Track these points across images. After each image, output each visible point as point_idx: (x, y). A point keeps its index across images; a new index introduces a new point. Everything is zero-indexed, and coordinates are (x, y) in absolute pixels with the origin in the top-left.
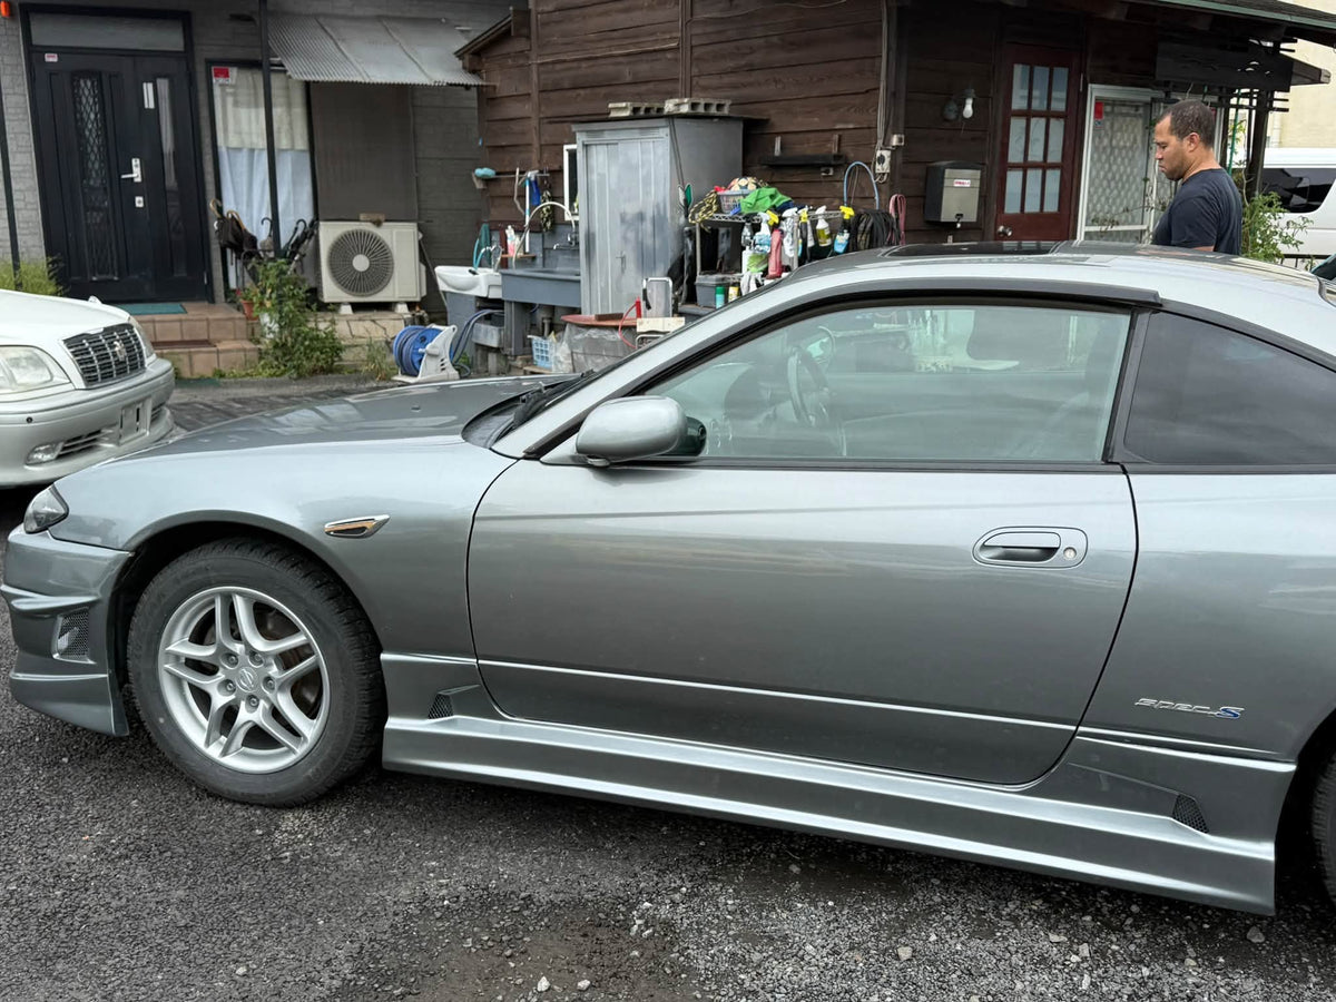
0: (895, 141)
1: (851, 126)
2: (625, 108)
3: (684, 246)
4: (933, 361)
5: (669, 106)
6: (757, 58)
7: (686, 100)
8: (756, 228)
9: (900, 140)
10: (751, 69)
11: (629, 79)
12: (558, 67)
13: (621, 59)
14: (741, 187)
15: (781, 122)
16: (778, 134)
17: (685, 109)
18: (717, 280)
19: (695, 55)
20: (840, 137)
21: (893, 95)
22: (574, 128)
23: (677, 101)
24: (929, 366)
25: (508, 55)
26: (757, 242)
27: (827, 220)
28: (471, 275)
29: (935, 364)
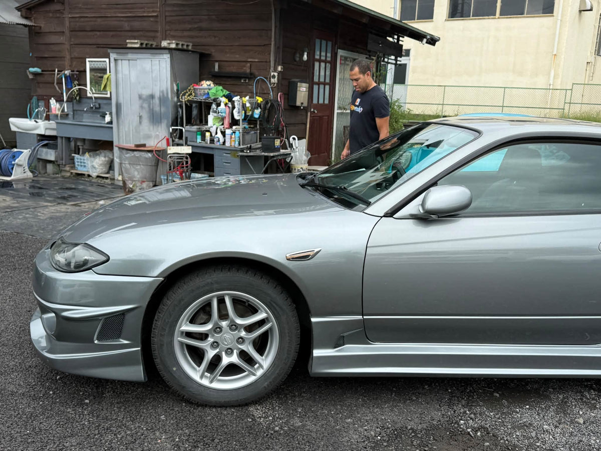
0: (279, 68)
1: (256, 60)
2: (137, 43)
3: (177, 112)
4: (301, 166)
5: (164, 44)
6: (204, 25)
7: (174, 42)
8: (218, 105)
9: (282, 68)
10: (201, 29)
11: (127, 28)
12: (82, 19)
13: (122, 19)
14: (208, 85)
15: (217, 55)
16: (217, 61)
17: (173, 46)
18: (197, 129)
19: (167, 20)
20: (250, 65)
21: (277, 48)
22: (109, 51)
23: (169, 42)
24: (299, 168)
25: (50, 12)
26: (220, 111)
27: (250, 103)
28: (35, 123)
29: (302, 168)
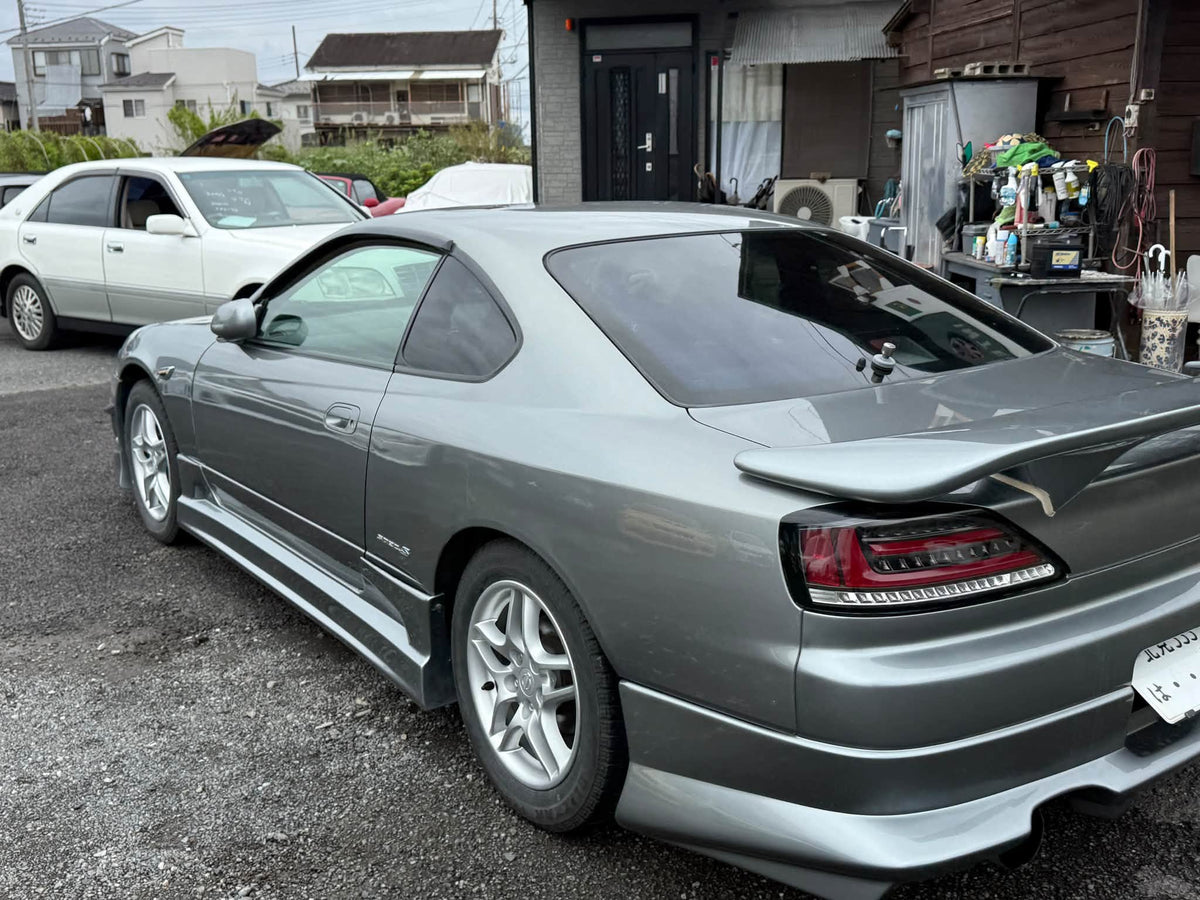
0: (1143, 96)
1: (1115, 82)
3: (959, 198)
4: (1158, 315)
5: (967, 71)
6: (1060, 20)
7: (978, 64)
8: (1005, 180)
9: (1149, 94)
10: (1057, 30)
11: (982, 45)
12: (945, 37)
13: (980, 28)
14: (1004, 143)
16: (1068, 91)
17: (978, 72)
18: (976, 230)
19: (1024, 19)
20: (1108, 93)
21: (1146, 51)
23: (973, 65)
24: (1153, 319)
25: (915, 29)
26: (1002, 194)
27: (1075, 173)
28: (854, 224)
29: (1158, 319)
